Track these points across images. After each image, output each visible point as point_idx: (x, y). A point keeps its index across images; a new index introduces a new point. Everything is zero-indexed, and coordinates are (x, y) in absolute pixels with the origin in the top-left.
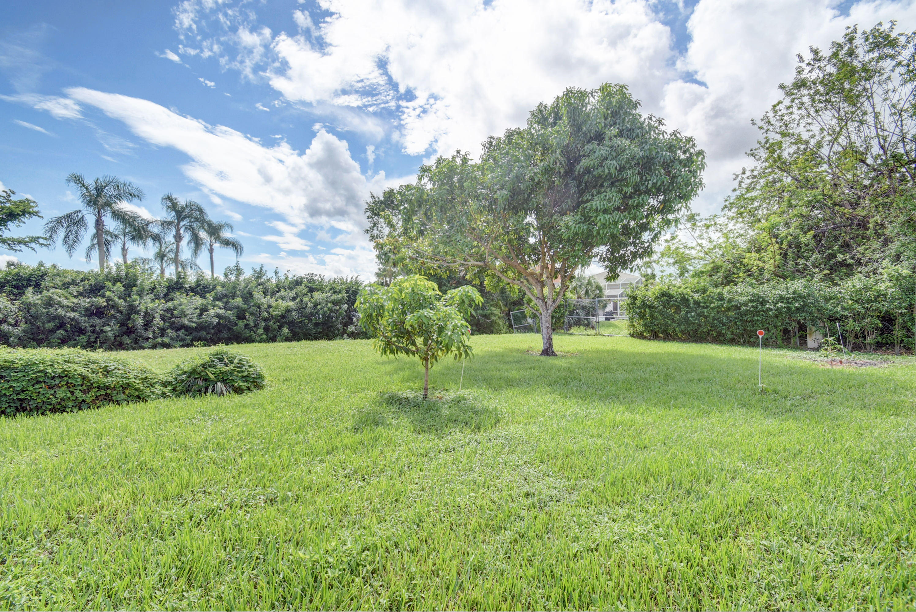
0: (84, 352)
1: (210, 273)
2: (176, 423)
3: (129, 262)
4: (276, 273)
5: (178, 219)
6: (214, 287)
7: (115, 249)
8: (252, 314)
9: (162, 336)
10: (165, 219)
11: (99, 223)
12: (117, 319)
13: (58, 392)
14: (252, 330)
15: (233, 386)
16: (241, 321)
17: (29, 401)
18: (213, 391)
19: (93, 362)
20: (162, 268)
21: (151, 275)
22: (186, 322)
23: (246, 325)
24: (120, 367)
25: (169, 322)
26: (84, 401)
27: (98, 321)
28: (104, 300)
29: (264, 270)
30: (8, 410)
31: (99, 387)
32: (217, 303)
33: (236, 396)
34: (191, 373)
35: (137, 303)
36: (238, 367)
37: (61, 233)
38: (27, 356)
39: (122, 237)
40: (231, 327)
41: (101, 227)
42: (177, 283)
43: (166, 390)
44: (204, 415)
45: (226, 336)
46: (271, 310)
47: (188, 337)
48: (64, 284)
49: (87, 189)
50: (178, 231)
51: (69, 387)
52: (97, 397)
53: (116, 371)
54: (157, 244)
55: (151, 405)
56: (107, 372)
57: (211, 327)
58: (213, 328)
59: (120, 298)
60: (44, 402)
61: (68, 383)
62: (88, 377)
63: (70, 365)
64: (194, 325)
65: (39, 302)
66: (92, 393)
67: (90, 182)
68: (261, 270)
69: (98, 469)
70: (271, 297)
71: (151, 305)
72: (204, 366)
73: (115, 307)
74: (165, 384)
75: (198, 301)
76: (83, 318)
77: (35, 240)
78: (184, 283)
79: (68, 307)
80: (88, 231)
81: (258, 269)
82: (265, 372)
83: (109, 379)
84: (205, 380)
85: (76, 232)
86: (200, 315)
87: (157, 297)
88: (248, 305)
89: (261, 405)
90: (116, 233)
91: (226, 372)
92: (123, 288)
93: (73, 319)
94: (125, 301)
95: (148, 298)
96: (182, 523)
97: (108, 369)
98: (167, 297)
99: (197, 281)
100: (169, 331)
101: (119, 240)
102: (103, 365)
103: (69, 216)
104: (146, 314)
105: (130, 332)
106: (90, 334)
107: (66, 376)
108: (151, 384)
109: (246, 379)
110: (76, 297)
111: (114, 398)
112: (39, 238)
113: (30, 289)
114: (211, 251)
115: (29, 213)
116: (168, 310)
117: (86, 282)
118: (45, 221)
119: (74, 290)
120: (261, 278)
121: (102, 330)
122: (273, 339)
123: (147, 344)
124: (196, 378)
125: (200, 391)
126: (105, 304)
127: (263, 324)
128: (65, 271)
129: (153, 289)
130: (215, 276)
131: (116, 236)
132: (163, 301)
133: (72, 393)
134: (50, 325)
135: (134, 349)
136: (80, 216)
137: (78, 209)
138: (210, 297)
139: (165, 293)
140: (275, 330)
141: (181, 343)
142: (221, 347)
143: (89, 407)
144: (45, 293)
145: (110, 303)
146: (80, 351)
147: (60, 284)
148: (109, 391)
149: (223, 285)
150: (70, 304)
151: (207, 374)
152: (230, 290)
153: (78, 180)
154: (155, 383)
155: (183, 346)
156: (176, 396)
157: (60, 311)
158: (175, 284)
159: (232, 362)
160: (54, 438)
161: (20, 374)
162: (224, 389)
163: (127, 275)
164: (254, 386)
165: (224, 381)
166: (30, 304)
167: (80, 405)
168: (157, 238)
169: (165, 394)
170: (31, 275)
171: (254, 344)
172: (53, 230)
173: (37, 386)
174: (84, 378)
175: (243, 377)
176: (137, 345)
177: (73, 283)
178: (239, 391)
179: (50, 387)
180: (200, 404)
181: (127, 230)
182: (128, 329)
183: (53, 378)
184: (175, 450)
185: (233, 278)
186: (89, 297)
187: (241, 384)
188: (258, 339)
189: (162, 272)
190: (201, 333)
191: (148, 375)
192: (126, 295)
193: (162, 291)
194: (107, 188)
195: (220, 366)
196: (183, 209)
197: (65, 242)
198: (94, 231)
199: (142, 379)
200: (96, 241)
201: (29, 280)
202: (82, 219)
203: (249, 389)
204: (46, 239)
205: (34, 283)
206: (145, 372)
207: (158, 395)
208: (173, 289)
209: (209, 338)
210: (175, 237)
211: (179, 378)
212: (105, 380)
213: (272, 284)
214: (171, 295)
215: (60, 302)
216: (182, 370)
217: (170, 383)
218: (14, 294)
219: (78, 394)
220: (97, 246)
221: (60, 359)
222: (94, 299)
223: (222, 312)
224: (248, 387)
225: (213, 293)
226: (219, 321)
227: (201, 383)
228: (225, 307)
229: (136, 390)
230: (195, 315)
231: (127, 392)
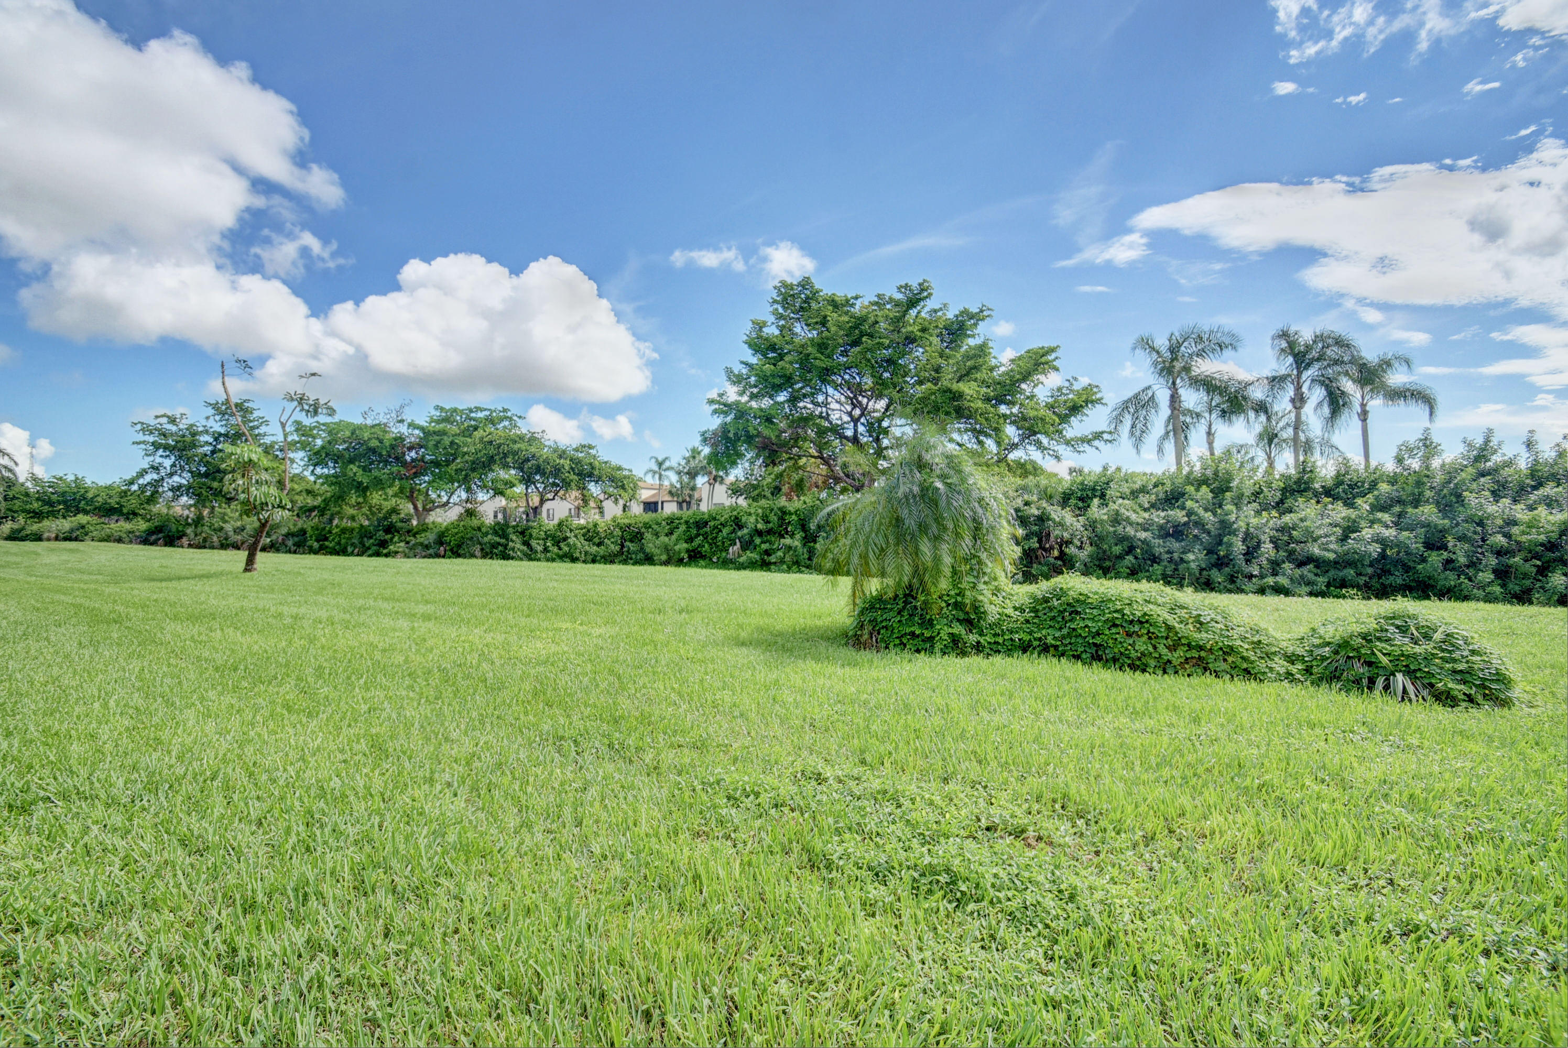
0: (1168, 590)
1: (1362, 459)
2: (1318, 731)
3: (1218, 452)
4: (1529, 445)
5: (1298, 368)
6: (1374, 485)
7: (1197, 436)
8: (1462, 538)
9: (1275, 574)
10: (1274, 374)
11: (1174, 399)
12: (1202, 543)
13: (1138, 643)
14: (1463, 572)
15: (1432, 685)
16: (1435, 553)
17: (1105, 648)
18: (1386, 688)
19: (1182, 607)
20: (1269, 457)
21: (1254, 470)
22: (1316, 550)
23: (1449, 562)
24: (1219, 618)
25: (1286, 551)
26: (1169, 661)
27: (1176, 545)
28: (1184, 513)
29: (1494, 443)
30: (1084, 656)
31: (1189, 645)
32: (1379, 515)
33: (1438, 707)
34: (1339, 646)
35: (1233, 518)
36: (1443, 651)
37: (1128, 421)
38: (1102, 590)
39: (1207, 415)
40: (1411, 564)
41: (1177, 405)
42: (1299, 482)
43: (1294, 669)
44: (1371, 731)
45: (1399, 581)
46: (1515, 530)
47: (1321, 579)
48: (1132, 492)
49: (1158, 352)
50: (1299, 388)
51: (1150, 638)
52: (1187, 659)
53: (1213, 624)
54: (1263, 418)
55: (1270, 689)
56: (1200, 624)
57: (1367, 562)
58: (1371, 565)
59: (1206, 510)
60: (1121, 654)
61: (1149, 632)
62: (1174, 627)
63: (1151, 606)
64: (1332, 556)
65: (1105, 517)
66: (1180, 652)
67: (1162, 343)
68: (1487, 441)
69: (1200, 770)
70: (1515, 501)
71: (1254, 521)
72: (1365, 637)
73: (1200, 524)
74: (1291, 659)
75: (1339, 512)
76: (1157, 541)
77: (1098, 436)
78: (1311, 480)
79: (1138, 524)
80: (1160, 413)
81: (1479, 441)
82: (1512, 670)
83: (1204, 635)
84: (1370, 664)
85: (1145, 418)
86: (1344, 539)
87: (1265, 507)
88: (1452, 519)
89: (1509, 743)
90: (1198, 410)
91: (1414, 656)
92: (1211, 495)
93: (1144, 542)
94: (1215, 514)
95: (1249, 510)
96: (1352, 922)
97: (1202, 619)
98: (1281, 506)
99: (1338, 475)
100: (1287, 566)
101: (1203, 421)
102: (1195, 613)
103: (1136, 396)
104: (1247, 536)
105: (1222, 564)
106: (1165, 563)
107: (1147, 622)
108: (1267, 654)
109: (1464, 676)
110: (1145, 510)
111: (1210, 666)
112: (1103, 432)
113: (1096, 501)
114: (1364, 415)
115: (1092, 402)
116: (1283, 529)
117: (1160, 487)
118: (1109, 409)
119: (1144, 500)
120: (1487, 460)
121: (1182, 559)
122: (1523, 597)
123: (1249, 586)
124: (1349, 657)
125: (1357, 682)
126: (1186, 519)
127: (1493, 561)
128: (1133, 475)
129: (1257, 494)
130: (1373, 463)
131: (1198, 415)
132: (1274, 513)
133: (1155, 648)
134: (1117, 550)
135: (1230, 591)
136: (1150, 394)
137: (1146, 385)
138: (1364, 504)
139: (1277, 499)
140: (1525, 576)
141: (1308, 589)
142: (1403, 605)
143: (1176, 672)
144: (1113, 506)
145: (1193, 518)
146: (1163, 588)
147: (1128, 491)
148: (1203, 654)
149: (1393, 480)
150: (1140, 521)
151: (1373, 654)
152: (1409, 489)
153: (1146, 344)
154: (1275, 653)
155: (1311, 594)
156: (1312, 683)
157: (1130, 531)
158: (1295, 483)
159: (1427, 637)
160: (1139, 706)
161: (1095, 612)
162: (1411, 689)
163: (1216, 473)
164: (1485, 695)
165: (1410, 673)
166: (1095, 522)
167: (1165, 667)
168: (1262, 408)
169: (1292, 675)
170: (1096, 483)
171: (1472, 604)
172: (1118, 420)
173: (1114, 630)
174: (1169, 628)
175: (1455, 672)
176: (1233, 585)
177: (1143, 490)
178: (1446, 699)
179: (1129, 635)
180: (1361, 707)
181: (1214, 404)
182: (1218, 559)
183: (1131, 622)
184: (1323, 781)
185: (1415, 464)
186: (1163, 510)
187: (1450, 685)
188: (1480, 593)
189: (1271, 464)
190: (1345, 571)
191: (1262, 638)
192: (1216, 505)
193: (1273, 496)
194: (1186, 344)
195: (1399, 639)
196: (1308, 348)
197: (1132, 434)
198: (1169, 412)
199: (1253, 643)
200: (1171, 427)
201: (1094, 490)
202: (1152, 398)
203: (1470, 699)
204: (1110, 433)
205: (1098, 493)
206: (1257, 632)
207: (1278, 674)
208: (1293, 492)
209: (1361, 583)
210: (1293, 401)
211: (1317, 652)
212: (1197, 636)
213: (1518, 472)
214: (1289, 502)
215: (1128, 517)
216: (1321, 637)
217: (1300, 658)
218: (1079, 508)
219: (1163, 650)
220: (1171, 434)
221: (1139, 597)
222: (1170, 512)
223: (1390, 533)
224: (1469, 696)
225: (1370, 496)
226: (1384, 550)
227: (1360, 669)
228: (1396, 524)
229: (1243, 658)
230: (1333, 538)
231: (1230, 659)
